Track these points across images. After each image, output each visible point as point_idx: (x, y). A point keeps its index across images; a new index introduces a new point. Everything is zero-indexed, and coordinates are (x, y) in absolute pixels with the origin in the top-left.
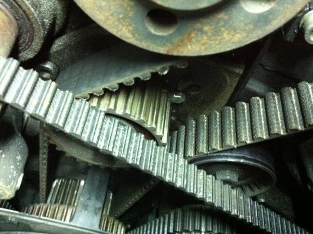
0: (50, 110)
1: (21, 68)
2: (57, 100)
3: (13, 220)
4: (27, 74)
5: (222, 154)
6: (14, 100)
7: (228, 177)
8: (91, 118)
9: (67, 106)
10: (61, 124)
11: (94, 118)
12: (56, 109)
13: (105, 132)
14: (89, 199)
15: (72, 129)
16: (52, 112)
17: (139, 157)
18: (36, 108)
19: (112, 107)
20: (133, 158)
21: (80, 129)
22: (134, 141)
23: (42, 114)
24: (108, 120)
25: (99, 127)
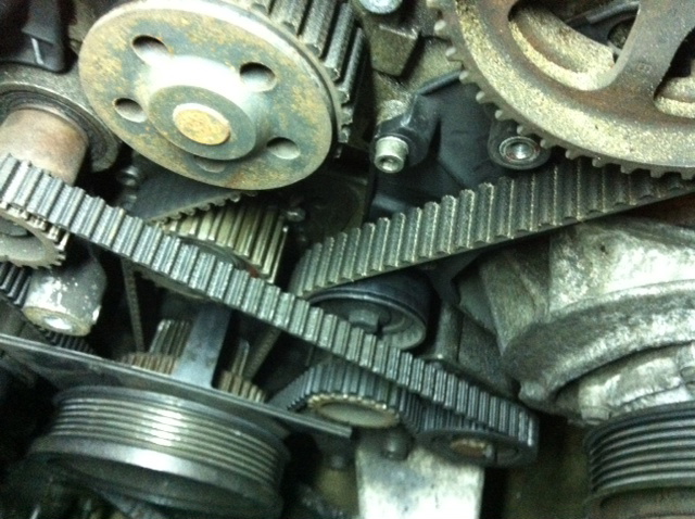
0: (118, 239)
1: (87, 196)
2: (126, 227)
3: (95, 369)
4: (93, 202)
5: (343, 289)
6: (80, 230)
7: (362, 319)
8: (164, 246)
9: (136, 234)
10: (128, 254)
11: (168, 246)
12: (123, 237)
13: (181, 261)
14: (199, 346)
15: (141, 259)
16: (120, 241)
17: (223, 289)
18: (102, 237)
19: (192, 232)
20: (216, 291)
21: (150, 258)
22: (219, 271)
23: (107, 243)
24: (186, 248)
25: (173, 255)
